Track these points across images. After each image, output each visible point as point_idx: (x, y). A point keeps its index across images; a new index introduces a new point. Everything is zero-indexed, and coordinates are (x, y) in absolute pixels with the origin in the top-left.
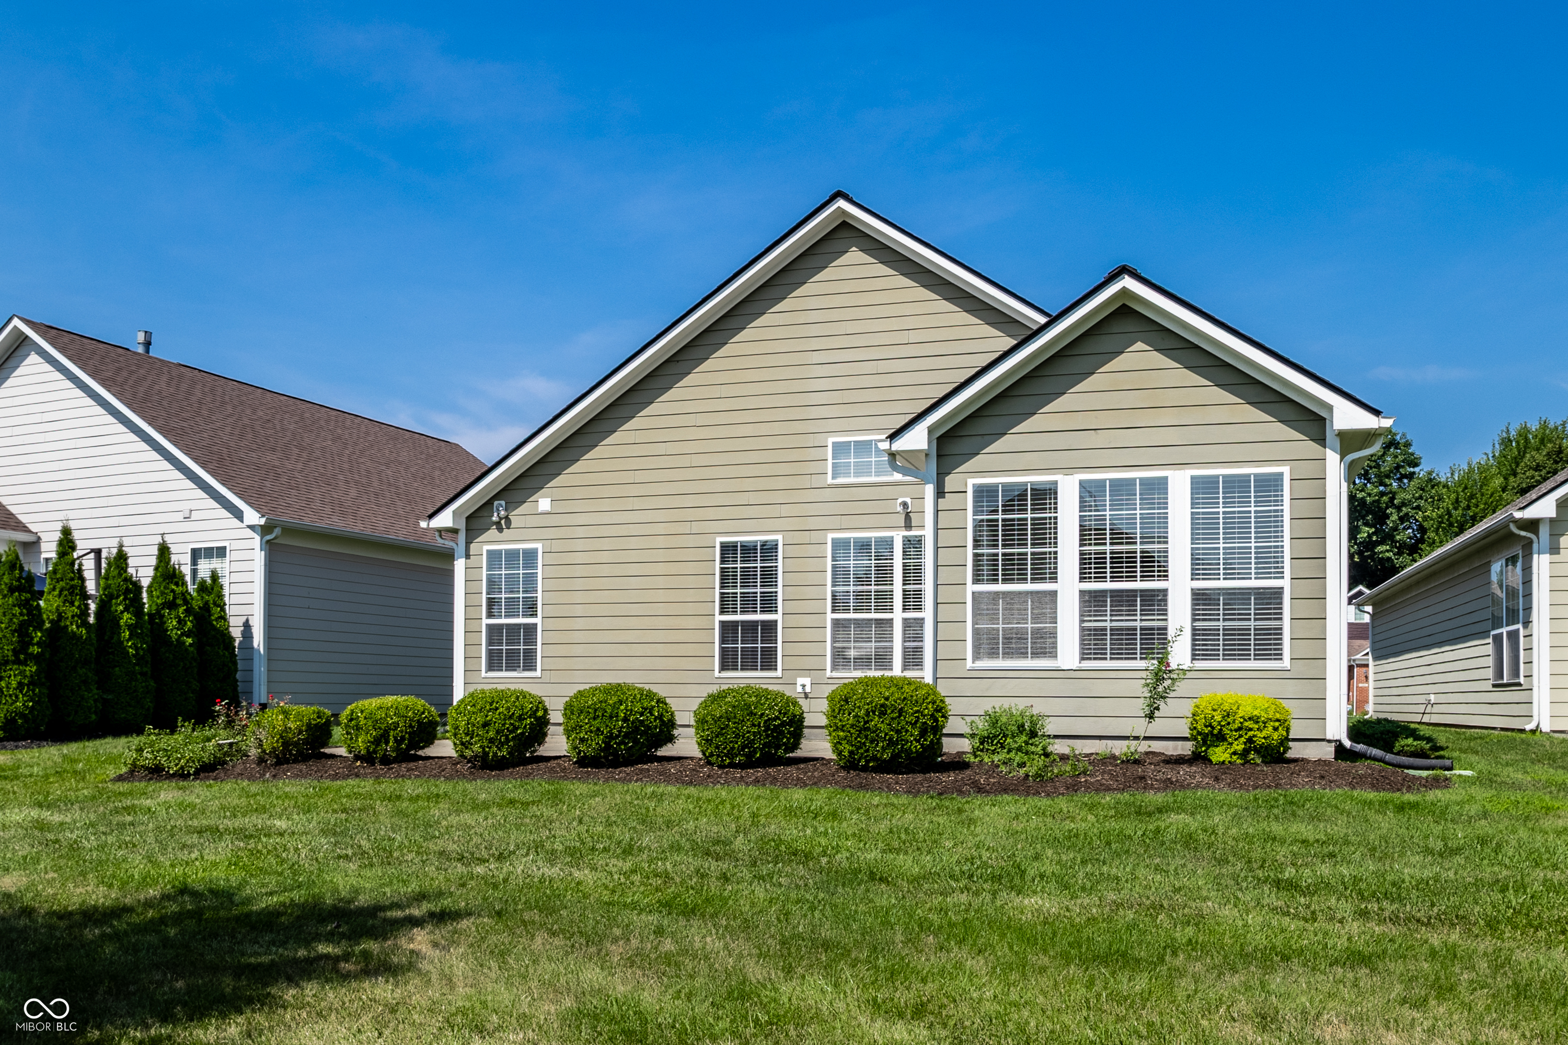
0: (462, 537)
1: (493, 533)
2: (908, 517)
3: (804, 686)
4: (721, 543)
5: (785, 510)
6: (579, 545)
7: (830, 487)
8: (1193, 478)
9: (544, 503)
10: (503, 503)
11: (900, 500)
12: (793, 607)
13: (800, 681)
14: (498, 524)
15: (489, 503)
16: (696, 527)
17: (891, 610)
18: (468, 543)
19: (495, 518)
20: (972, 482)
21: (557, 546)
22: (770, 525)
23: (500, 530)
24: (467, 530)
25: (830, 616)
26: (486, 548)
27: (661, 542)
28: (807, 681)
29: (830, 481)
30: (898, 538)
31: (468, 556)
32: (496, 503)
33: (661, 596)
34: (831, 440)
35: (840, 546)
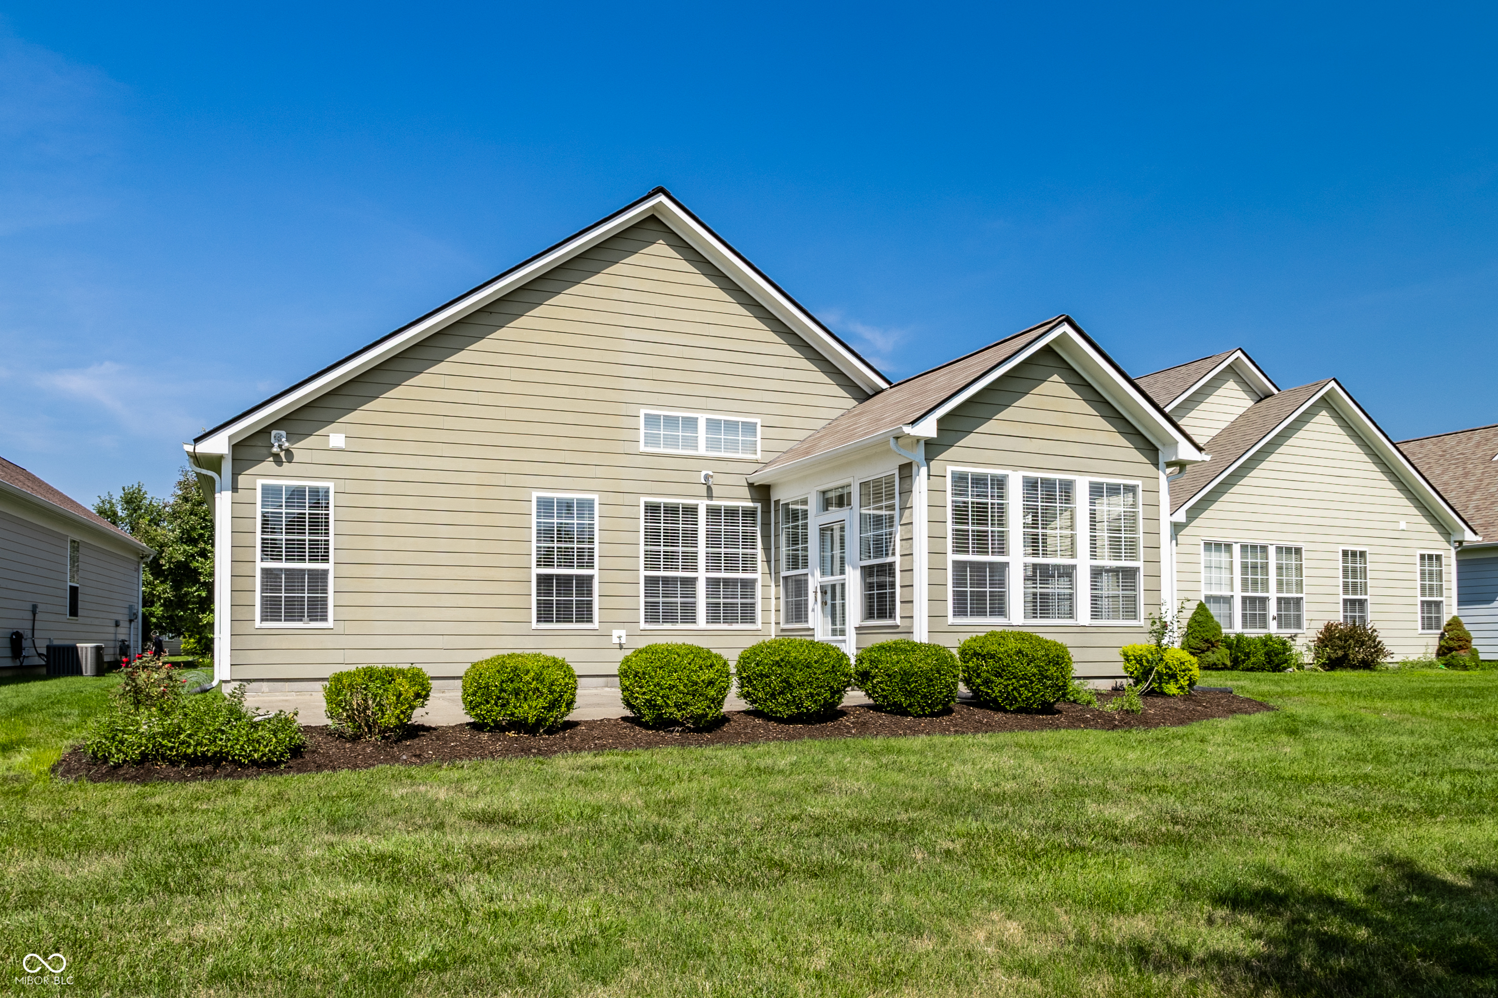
0: (227, 467)
1: (268, 465)
2: (709, 489)
3: (620, 637)
4: (538, 498)
5: (600, 472)
6: (379, 487)
7: (642, 454)
8: (1090, 483)
9: (336, 437)
10: (284, 433)
11: (703, 473)
12: (609, 563)
13: (616, 633)
14: (276, 456)
15: (264, 432)
16: (510, 480)
17: (695, 569)
18: (235, 475)
19: (275, 450)
20: (950, 468)
21: (350, 486)
22: (586, 484)
23: (278, 461)
24: (233, 459)
25: (643, 573)
26: (260, 482)
27: (473, 491)
28: (623, 633)
29: (642, 448)
30: (702, 506)
31: (235, 489)
32: (274, 433)
33: (473, 546)
34: (643, 412)
35: (652, 509)
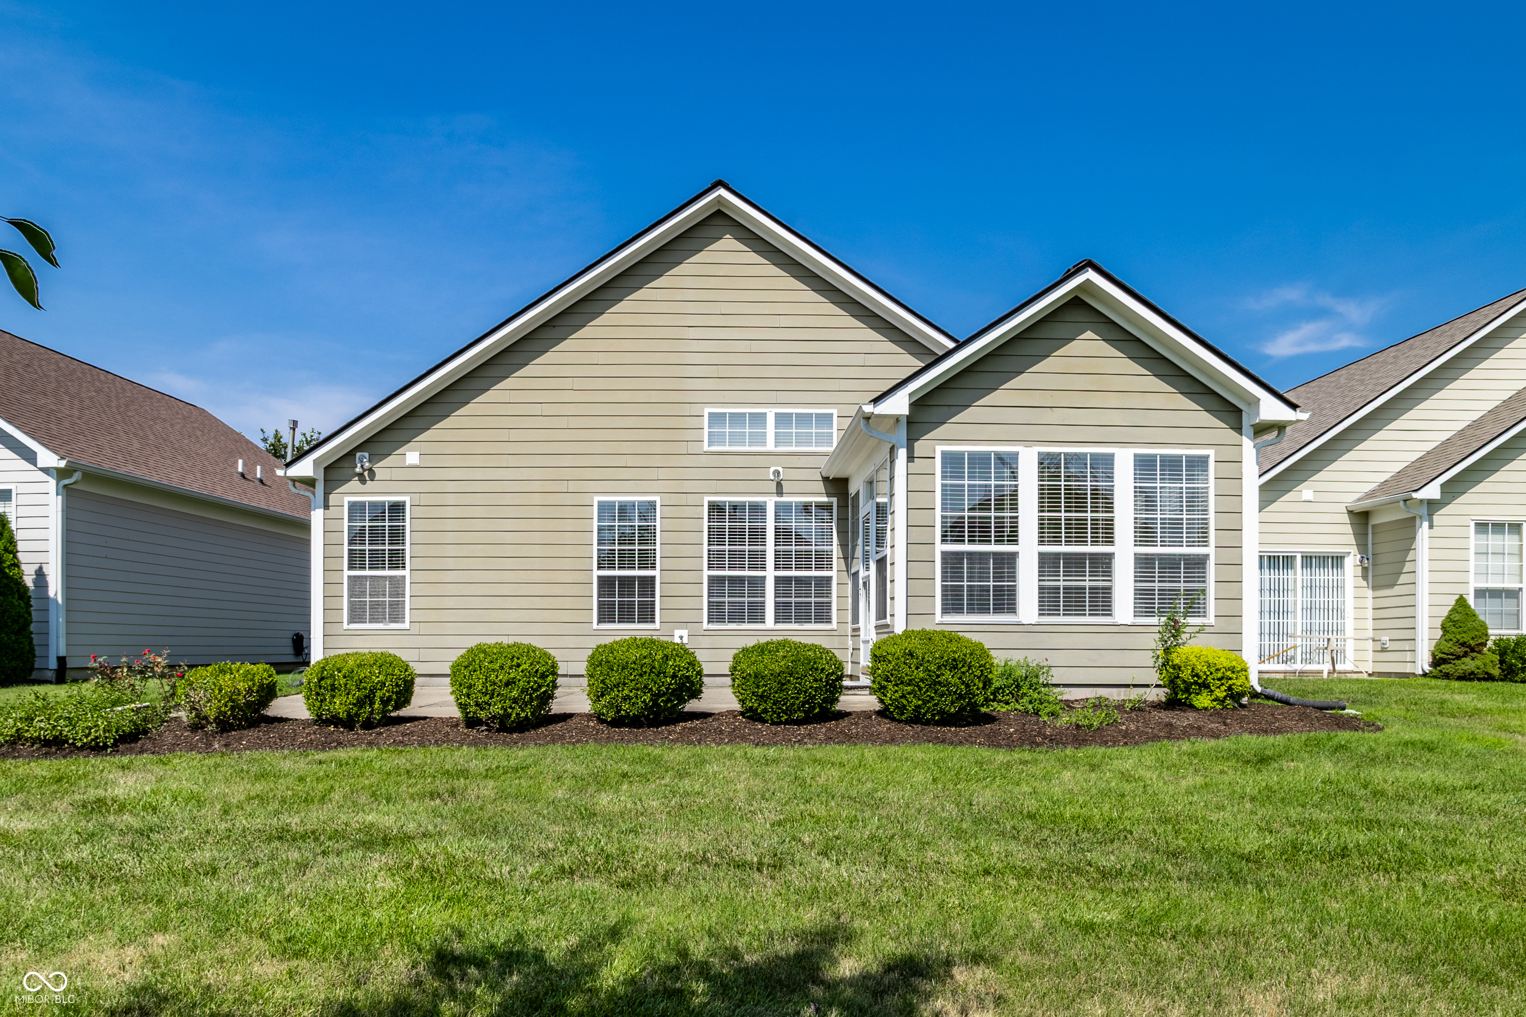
0: (320, 487)
1: (355, 484)
2: (779, 485)
3: (681, 638)
4: (599, 502)
5: (662, 474)
6: (451, 499)
7: (707, 453)
8: (1135, 455)
9: (412, 456)
10: (367, 455)
11: (772, 469)
12: (671, 564)
13: (678, 633)
14: (361, 475)
15: (351, 454)
16: (572, 486)
17: (763, 568)
18: (326, 495)
19: (358, 470)
20: (939, 449)
21: (425, 499)
22: (646, 486)
23: (363, 481)
24: (325, 480)
25: (706, 573)
26: (347, 499)
27: (537, 499)
28: (685, 633)
29: (706, 448)
30: (771, 503)
31: (326, 507)
32: (358, 454)
33: (537, 551)
34: (707, 410)
35: (716, 509)
